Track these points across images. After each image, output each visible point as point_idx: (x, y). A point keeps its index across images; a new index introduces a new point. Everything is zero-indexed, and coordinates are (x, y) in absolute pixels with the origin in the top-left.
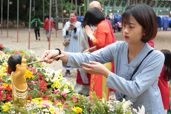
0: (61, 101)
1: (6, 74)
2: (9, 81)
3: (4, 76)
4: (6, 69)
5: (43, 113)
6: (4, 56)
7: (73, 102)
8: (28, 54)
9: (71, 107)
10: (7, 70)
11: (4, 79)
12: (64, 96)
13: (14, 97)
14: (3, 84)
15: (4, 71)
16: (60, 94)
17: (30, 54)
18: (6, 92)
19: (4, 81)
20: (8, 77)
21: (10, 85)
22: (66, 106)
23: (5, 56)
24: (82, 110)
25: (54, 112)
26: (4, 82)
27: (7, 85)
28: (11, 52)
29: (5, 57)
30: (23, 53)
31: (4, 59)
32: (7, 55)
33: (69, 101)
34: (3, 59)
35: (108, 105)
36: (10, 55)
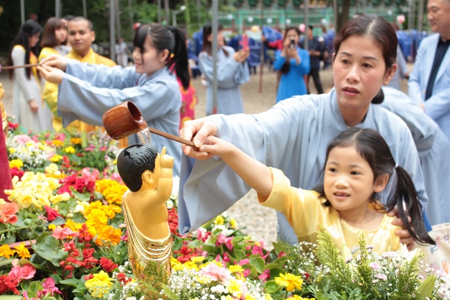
0: (223, 258)
1: (66, 196)
2: (79, 215)
3: (63, 202)
4: (61, 182)
5: (212, 297)
6: (33, 148)
7: (259, 261)
8: (92, 140)
9: (259, 274)
10: (61, 185)
11: (62, 209)
12: (228, 245)
13: (138, 260)
14: (68, 222)
15: (51, 188)
16: (217, 241)
18: (82, 244)
19: (65, 215)
20: (74, 203)
21: (88, 226)
22: (247, 272)
23: (36, 148)
24: (301, 281)
25: (241, 292)
26: (65, 218)
27: (79, 226)
29: (37, 151)
30: (79, 137)
31: (35, 156)
32: (39, 144)
33: (247, 257)
34: (32, 156)
35: (371, 265)
36: (46, 144)
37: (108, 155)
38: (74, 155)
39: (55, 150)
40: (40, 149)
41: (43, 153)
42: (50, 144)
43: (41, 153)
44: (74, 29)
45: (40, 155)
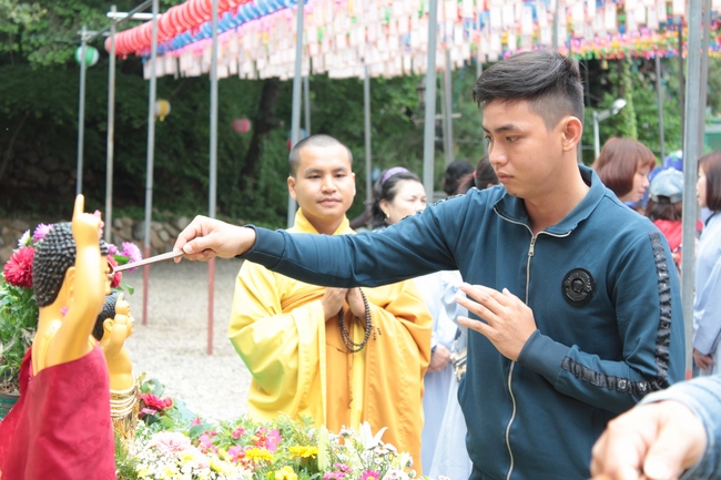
6: (195, 465)
8: (343, 450)
17: (360, 449)
23: (200, 467)
28: (218, 430)
32: (213, 459)
36: (228, 457)
39: (249, 473)
40: (212, 470)
42: (239, 458)
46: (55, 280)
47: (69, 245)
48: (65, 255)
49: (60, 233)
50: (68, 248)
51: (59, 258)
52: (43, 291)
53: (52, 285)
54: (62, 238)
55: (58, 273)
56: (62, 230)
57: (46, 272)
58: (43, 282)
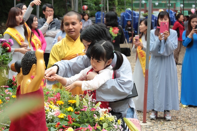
36: (53, 104)
37: (95, 113)
38: (73, 113)
40: (50, 108)
41: (52, 111)
42: (55, 104)
43: (51, 111)
44: (68, 21)
45: (50, 112)
46: (29, 68)
47: (33, 58)
48: (32, 61)
49: (30, 54)
50: (33, 59)
51: (30, 62)
52: (25, 71)
53: (28, 69)
54: (31, 55)
55: (30, 66)
56: (30, 53)
57: (27, 65)
58: (25, 68)
